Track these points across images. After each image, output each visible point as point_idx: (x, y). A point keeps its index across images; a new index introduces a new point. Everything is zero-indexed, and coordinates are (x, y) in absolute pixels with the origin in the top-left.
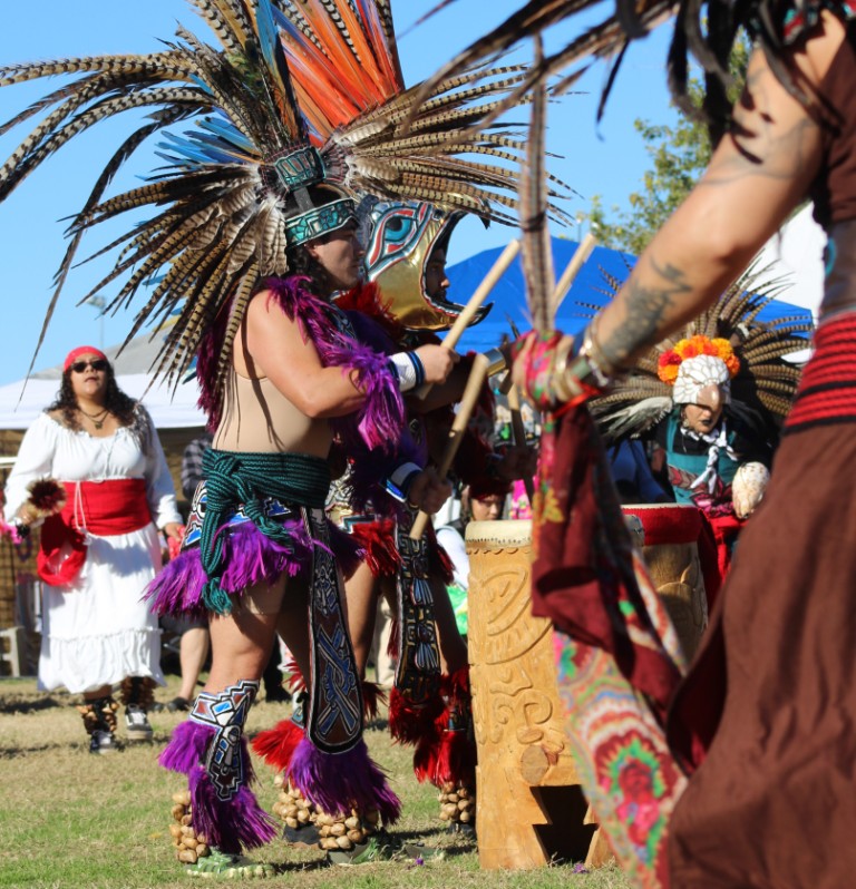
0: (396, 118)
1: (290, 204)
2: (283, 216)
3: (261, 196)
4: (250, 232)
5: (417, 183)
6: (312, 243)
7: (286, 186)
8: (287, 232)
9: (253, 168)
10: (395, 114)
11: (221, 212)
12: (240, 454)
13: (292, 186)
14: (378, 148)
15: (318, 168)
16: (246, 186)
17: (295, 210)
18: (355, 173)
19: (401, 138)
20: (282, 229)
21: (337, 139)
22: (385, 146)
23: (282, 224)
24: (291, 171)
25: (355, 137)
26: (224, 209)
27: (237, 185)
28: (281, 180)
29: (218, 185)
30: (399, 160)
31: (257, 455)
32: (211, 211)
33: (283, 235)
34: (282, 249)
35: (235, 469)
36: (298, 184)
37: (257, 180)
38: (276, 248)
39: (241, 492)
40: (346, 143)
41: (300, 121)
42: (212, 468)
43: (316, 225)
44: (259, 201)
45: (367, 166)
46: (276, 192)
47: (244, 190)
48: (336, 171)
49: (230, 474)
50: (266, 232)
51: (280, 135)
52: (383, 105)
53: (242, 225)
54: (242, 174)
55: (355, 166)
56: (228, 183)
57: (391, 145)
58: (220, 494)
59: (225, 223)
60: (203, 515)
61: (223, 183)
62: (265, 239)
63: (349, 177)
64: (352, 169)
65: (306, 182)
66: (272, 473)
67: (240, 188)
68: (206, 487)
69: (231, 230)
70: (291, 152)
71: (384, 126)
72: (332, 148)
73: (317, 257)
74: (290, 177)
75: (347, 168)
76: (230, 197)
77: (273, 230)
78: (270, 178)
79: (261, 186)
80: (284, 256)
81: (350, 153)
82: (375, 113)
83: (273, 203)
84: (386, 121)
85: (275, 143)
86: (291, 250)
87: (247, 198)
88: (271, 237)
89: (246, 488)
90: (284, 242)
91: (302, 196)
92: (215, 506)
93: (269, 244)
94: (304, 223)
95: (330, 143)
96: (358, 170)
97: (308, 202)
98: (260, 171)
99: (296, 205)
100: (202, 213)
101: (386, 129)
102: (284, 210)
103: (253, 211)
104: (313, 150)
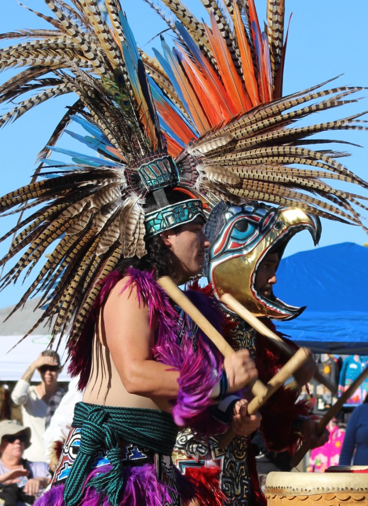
0: (239, 134)
1: (150, 201)
2: (143, 211)
3: (126, 194)
4: (116, 223)
5: (254, 188)
6: (167, 234)
7: (147, 187)
8: (146, 223)
9: (120, 171)
10: (238, 131)
11: (92, 205)
12: (109, 408)
13: (152, 187)
14: (224, 158)
15: (174, 173)
16: (114, 185)
17: (153, 207)
18: (204, 178)
19: (243, 150)
20: (142, 221)
21: (190, 151)
22: (229, 156)
23: (143, 217)
24: (151, 176)
25: (205, 148)
26: (95, 203)
27: (106, 184)
28: (142, 182)
29: (90, 183)
30: (240, 168)
31: (119, 409)
32: (84, 204)
33: (143, 226)
34: (142, 237)
35: (105, 420)
36: (157, 186)
37: (123, 181)
38: (137, 236)
39: (108, 440)
40: (197, 154)
41: (159, 134)
42: (86, 419)
43: (170, 219)
44: (124, 198)
45: (214, 173)
46: (138, 191)
47: (112, 188)
48: (189, 176)
49: (100, 424)
50: (130, 223)
51: (142, 145)
52: (228, 124)
53: (109, 216)
54: (111, 175)
55: (204, 172)
56: (99, 182)
57: (234, 157)
58: (92, 440)
59: (95, 214)
60: (75, 456)
61: (95, 182)
62: (128, 228)
63: (199, 181)
64: (201, 175)
65: (162, 184)
66: (137, 425)
67: (109, 186)
68: (80, 433)
69: (100, 220)
70: (151, 159)
71: (229, 140)
72: (186, 157)
73: (170, 246)
74: (150, 180)
75: (198, 174)
76: (100, 194)
77: (135, 222)
78: (134, 181)
79: (126, 185)
80: (143, 242)
81: (201, 162)
82: (221, 130)
83: (135, 200)
84: (230, 136)
85: (139, 151)
86: (149, 238)
87: (114, 195)
88: (133, 227)
89: (112, 436)
90: (144, 231)
91: (160, 194)
92: (87, 450)
93: (131, 232)
94: (160, 217)
95: (184, 154)
96: (207, 176)
97: (165, 200)
98: (125, 173)
99: (155, 203)
100: (76, 205)
101: (230, 143)
102: (144, 206)
103: (119, 205)
104: (170, 159)
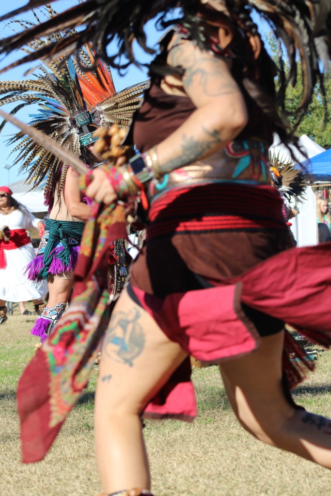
0: (118, 100)
1: (81, 130)
2: (78, 136)
3: (70, 129)
4: (67, 141)
5: (126, 124)
6: (89, 146)
7: (79, 125)
8: (80, 141)
9: (67, 118)
10: (118, 99)
11: (57, 134)
12: (61, 221)
13: (81, 125)
14: (112, 111)
15: (90, 119)
16: (65, 125)
17: (83, 134)
18: (104, 120)
19: (120, 108)
20: (78, 141)
21: (97, 108)
22: (114, 111)
23: (78, 138)
24: (81, 120)
25: (104, 107)
26: (58, 133)
27: (62, 124)
28: (77, 123)
29: (55, 124)
30: (119, 116)
31: (66, 222)
32: (53, 134)
33: (79, 143)
34: (79, 147)
35: (59, 227)
36: (83, 124)
37: (69, 123)
38: (77, 147)
39: (61, 235)
40: (100, 110)
41: (84, 102)
42: (51, 226)
43: (90, 139)
44: (70, 130)
45: (108, 118)
46: (75, 127)
47: (65, 126)
48: (97, 119)
49: (58, 229)
50: (73, 141)
51: (77, 107)
52: (113, 96)
53: (64, 139)
54: (64, 120)
55: (104, 118)
56: (59, 124)
57: (117, 110)
58: (54, 236)
59: (59, 138)
60: (47, 243)
61: (57, 124)
62: (72, 144)
63: (101, 121)
64: (102, 119)
65: (86, 123)
66: (74, 229)
67: (63, 125)
68: (49, 233)
69: (60, 141)
70: (81, 113)
71: (115, 103)
72: (95, 111)
73: (90, 151)
74: (80, 122)
75: (101, 118)
76: (60, 129)
77: (75, 141)
78: (74, 122)
79: (70, 125)
80: (80, 150)
81: (102, 113)
82: (111, 99)
83: (74, 131)
84: (115, 102)
85: (75, 109)
86: (82, 148)
87: (65, 130)
88: (74, 143)
89: (63, 234)
90: (80, 145)
91: (85, 128)
92: (52, 240)
93: (74, 146)
94: (86, 138)
95: (95, 110)
96: (105, 119)
97: (88, 131)
98: (70, 119)
99: (83, 132)
100: (50, 135)
101: (115, 105)
102: (79, 134)
103: (68, 134)
104: (88, 112)
